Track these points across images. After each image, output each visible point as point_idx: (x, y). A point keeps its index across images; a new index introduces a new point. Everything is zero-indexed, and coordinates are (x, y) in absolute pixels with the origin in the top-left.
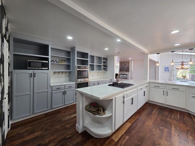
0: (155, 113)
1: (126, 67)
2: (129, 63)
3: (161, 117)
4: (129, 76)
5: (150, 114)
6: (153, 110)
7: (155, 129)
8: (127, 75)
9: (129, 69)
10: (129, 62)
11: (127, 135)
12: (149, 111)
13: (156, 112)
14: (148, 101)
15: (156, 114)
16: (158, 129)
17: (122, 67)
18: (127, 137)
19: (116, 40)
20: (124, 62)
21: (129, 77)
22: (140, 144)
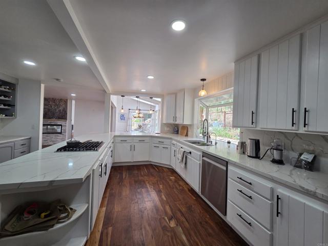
0: (125, 177)
1: (60, 111)
2: (66, 102)
3: (133, 178)
4: (67, 128)
5: (121, 180)
6: (122, 174)
7: (135, 196)
8: (61, 125)
9: (67, 114)
10: (67, 100)
11: (109, 227)
12: (118, 177)
13: (126, 175)
14: (113, 163)
15: (127, 177)
16: (137, 194)
17: (49, 110)
18: (110, 229)
19: (74, 57)
20: (54, 100)
21: (67, 130)
22: (129, 224)
